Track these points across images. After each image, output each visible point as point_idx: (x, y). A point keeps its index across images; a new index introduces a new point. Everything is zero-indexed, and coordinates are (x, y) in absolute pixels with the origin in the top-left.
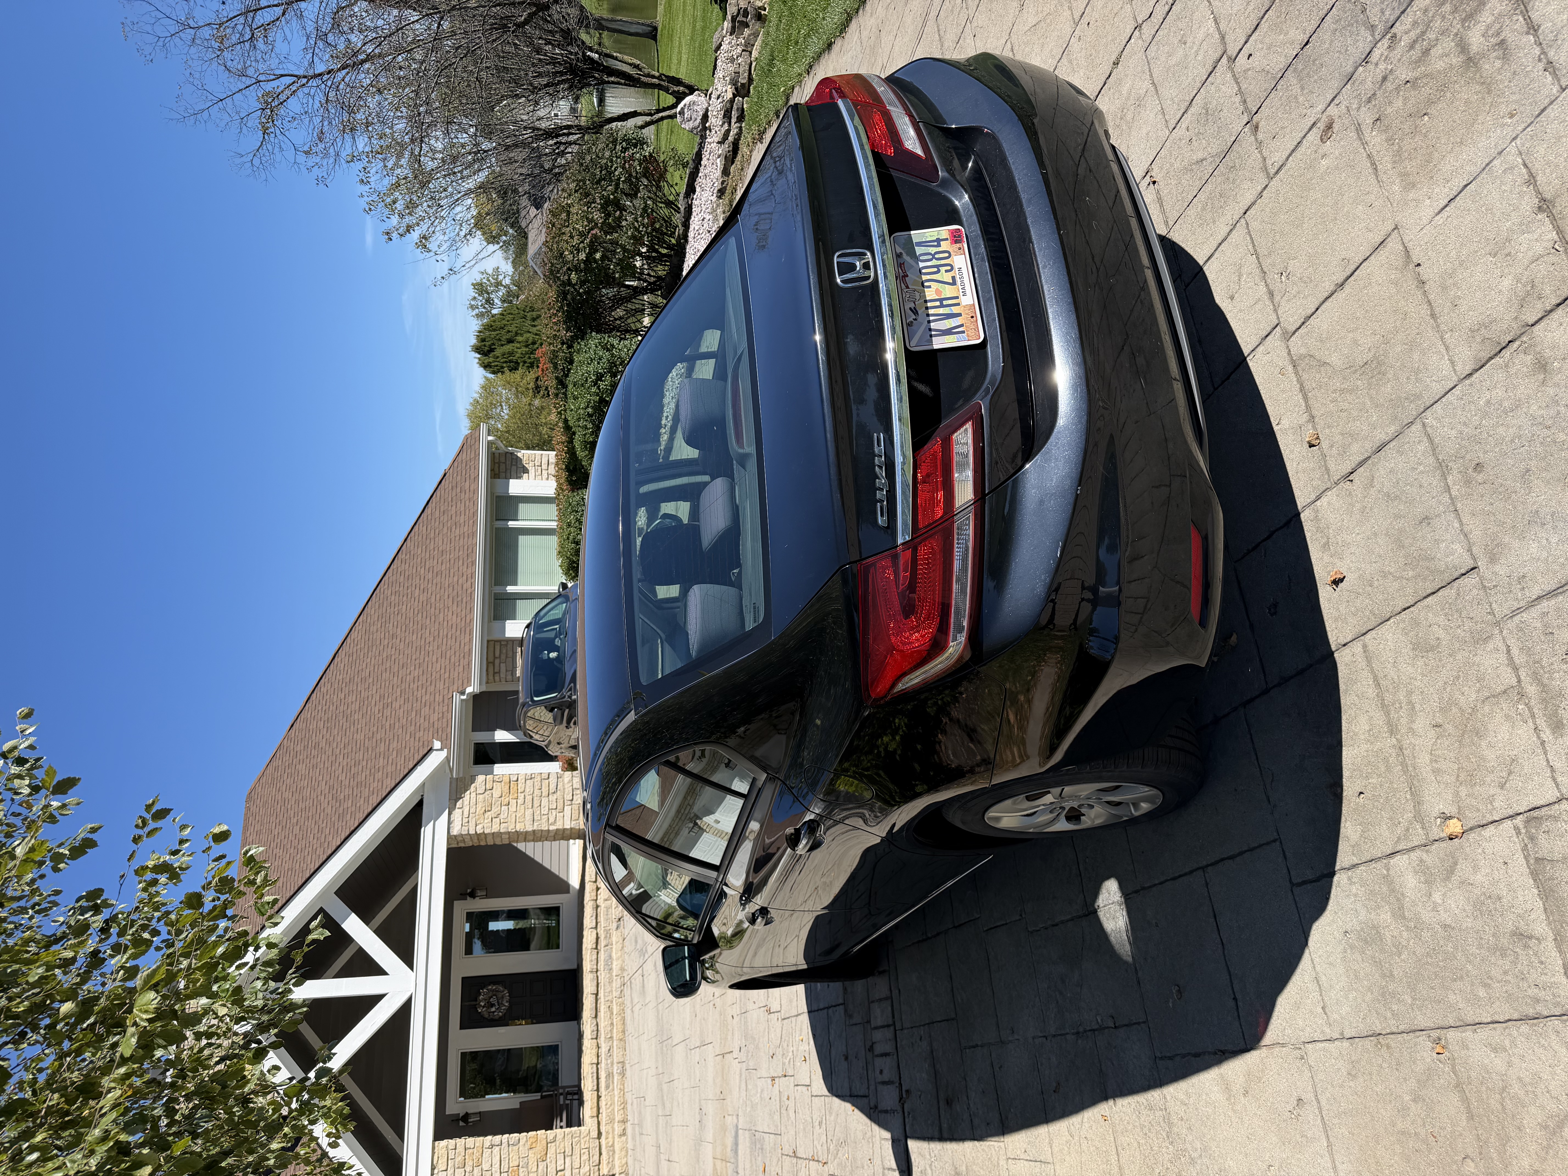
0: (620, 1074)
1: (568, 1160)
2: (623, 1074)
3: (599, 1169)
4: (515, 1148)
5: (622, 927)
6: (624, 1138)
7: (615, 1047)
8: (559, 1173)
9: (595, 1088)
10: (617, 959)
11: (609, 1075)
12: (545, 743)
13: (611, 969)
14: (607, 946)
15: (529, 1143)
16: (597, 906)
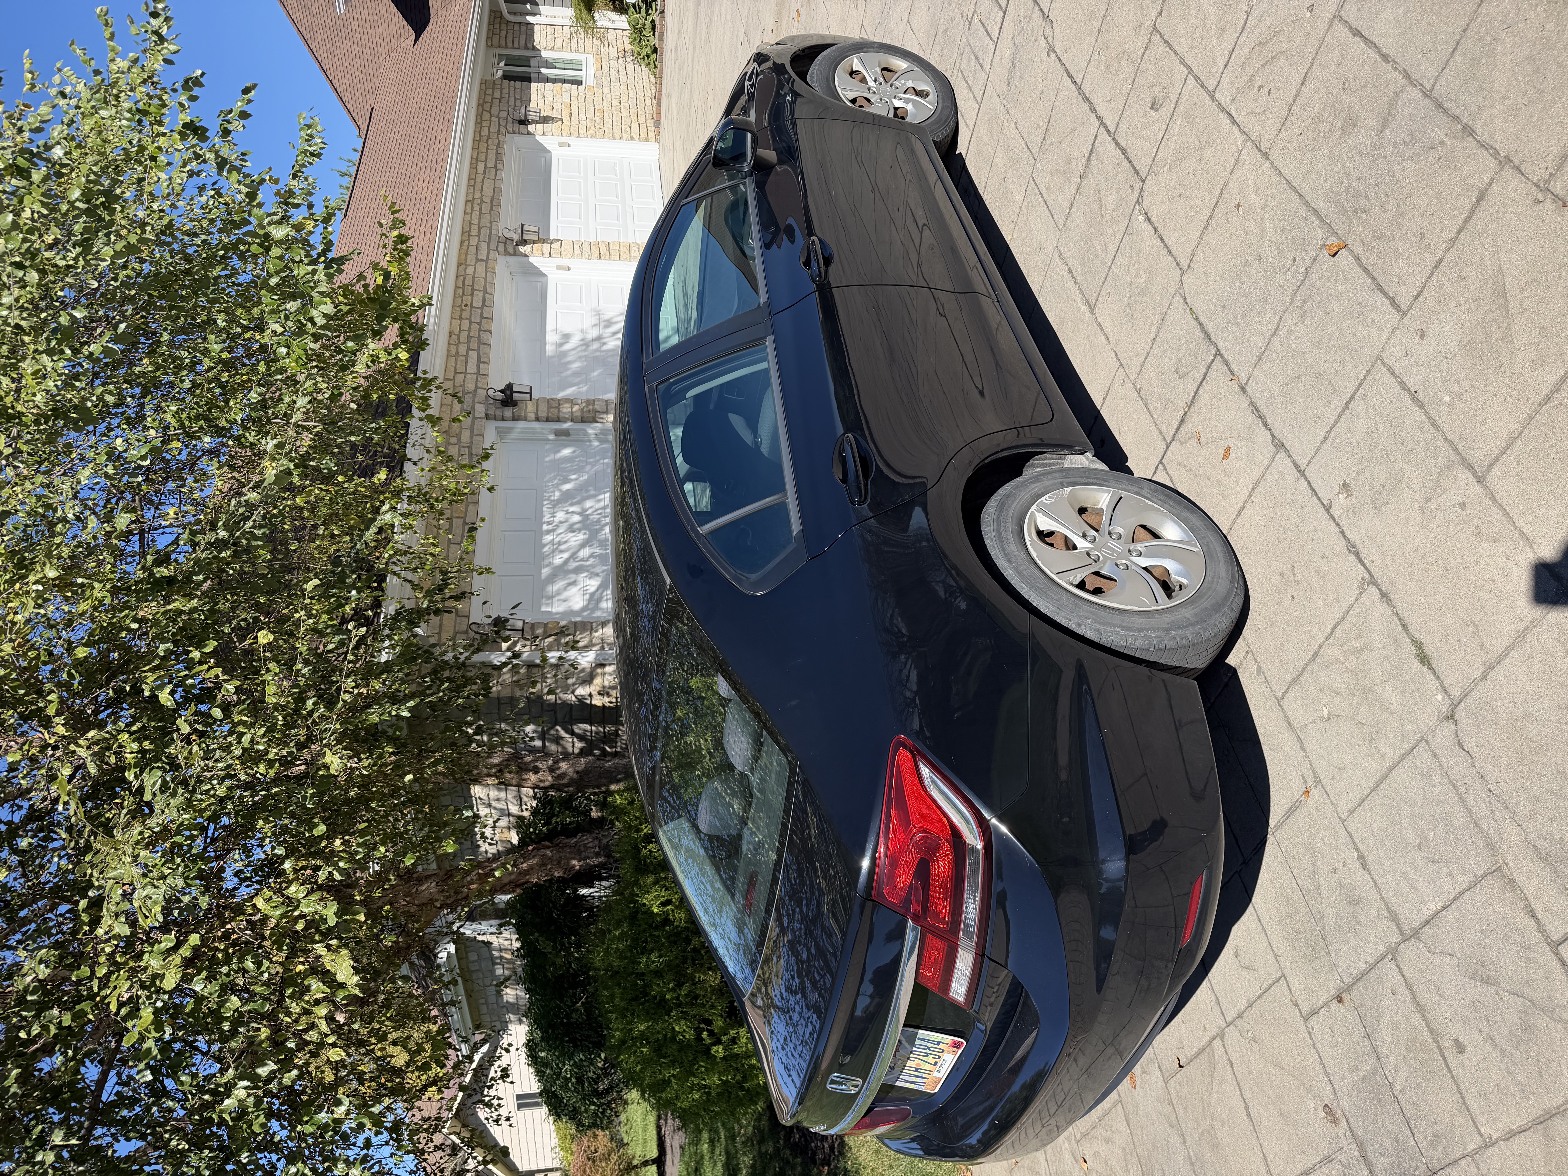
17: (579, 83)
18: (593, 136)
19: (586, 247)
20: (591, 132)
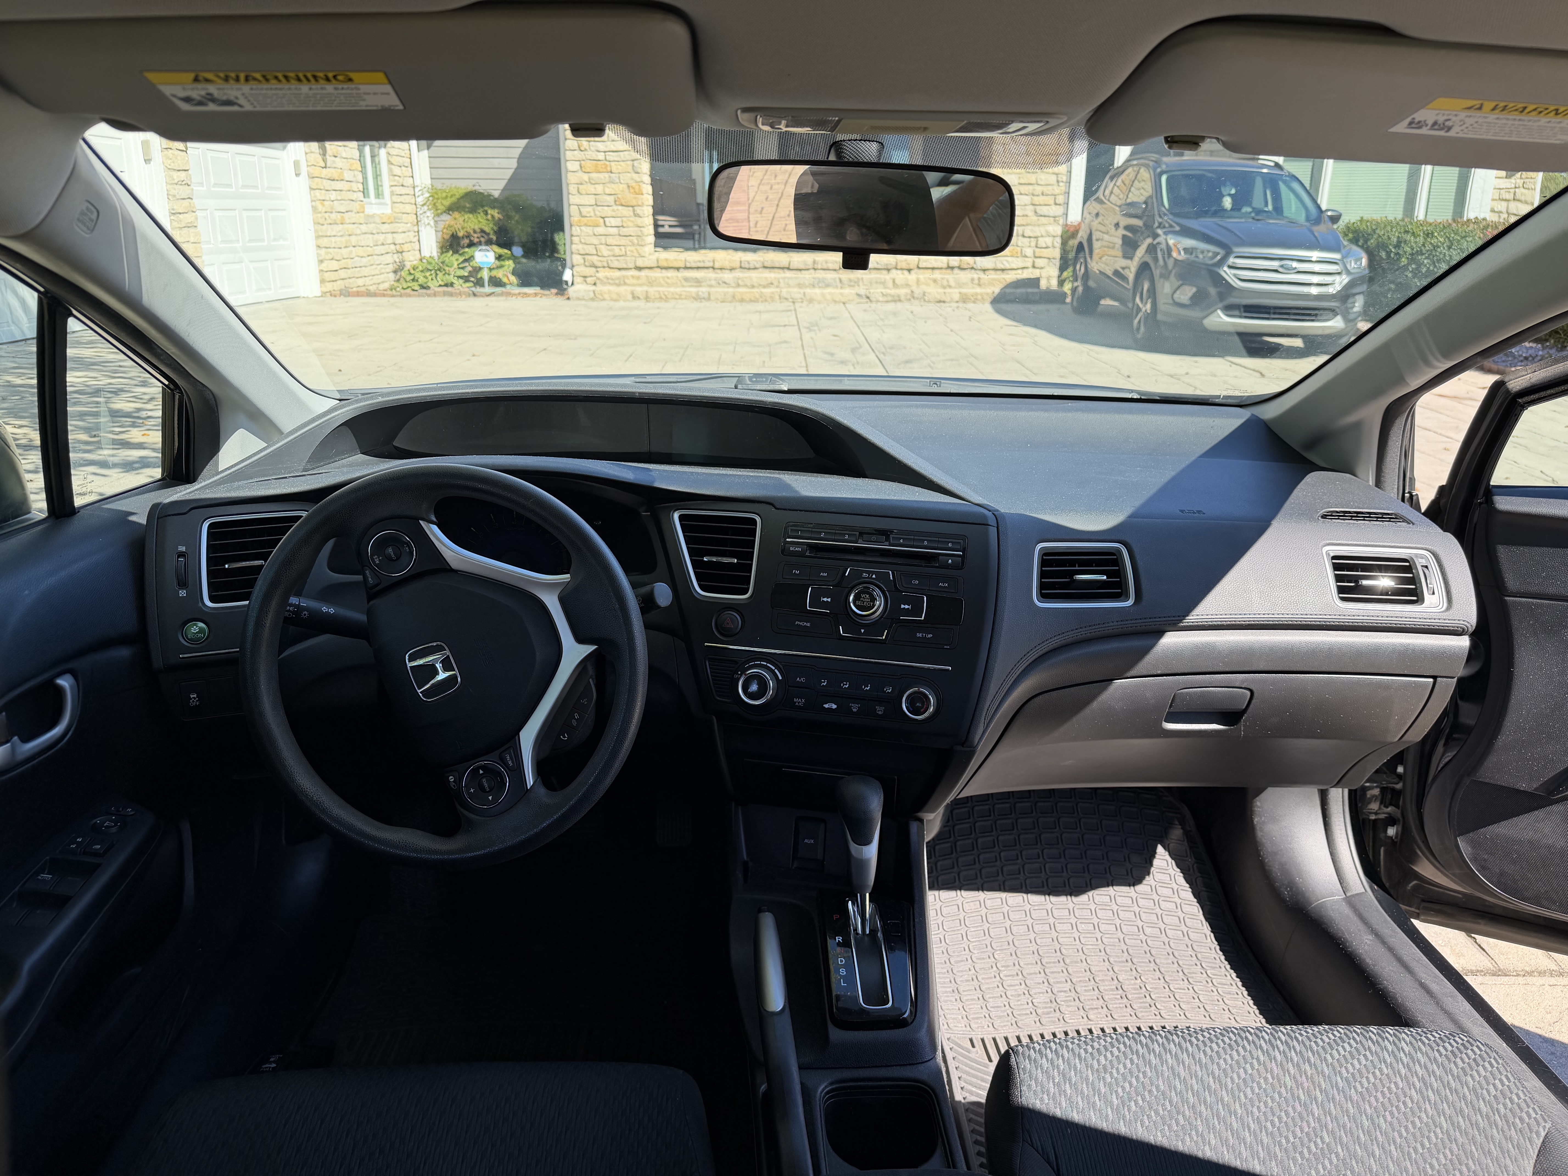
0: (697, 295)
1: (614, 231)
2: (697, 298)
3: (604, 267)
4: (630, 169)
5: (859, 300)
6: (630, 297)
7: (726, 290)
8: (601, 220)
9: (688, 265)
10: (823, 295)
11: (698, 282)
12: (1102, 197)
13: (814, 286)
14: (841, 280)
15: (634, 184)
16: (889, 270)
17: (365, 192)
18: (315, 209)
19: (183, 191)
20: (320, 208)
